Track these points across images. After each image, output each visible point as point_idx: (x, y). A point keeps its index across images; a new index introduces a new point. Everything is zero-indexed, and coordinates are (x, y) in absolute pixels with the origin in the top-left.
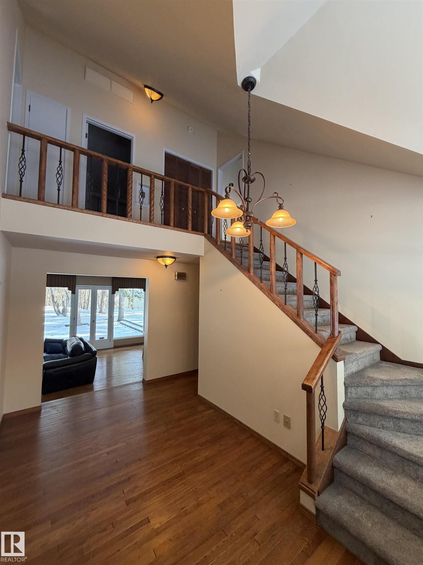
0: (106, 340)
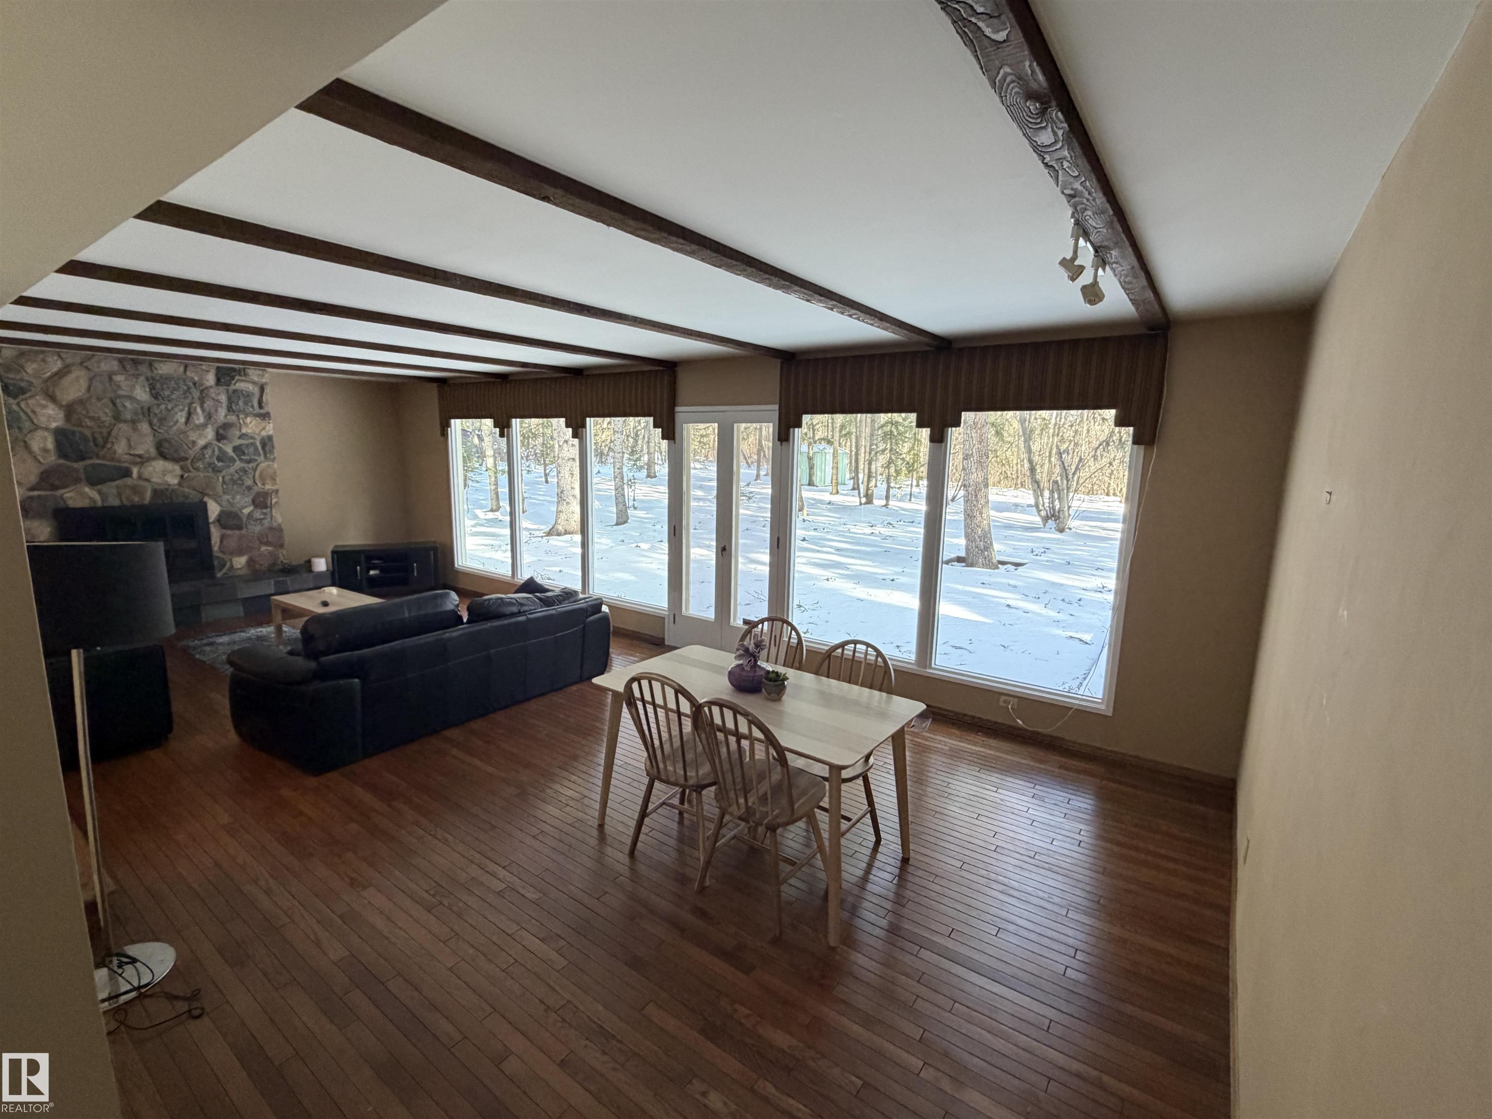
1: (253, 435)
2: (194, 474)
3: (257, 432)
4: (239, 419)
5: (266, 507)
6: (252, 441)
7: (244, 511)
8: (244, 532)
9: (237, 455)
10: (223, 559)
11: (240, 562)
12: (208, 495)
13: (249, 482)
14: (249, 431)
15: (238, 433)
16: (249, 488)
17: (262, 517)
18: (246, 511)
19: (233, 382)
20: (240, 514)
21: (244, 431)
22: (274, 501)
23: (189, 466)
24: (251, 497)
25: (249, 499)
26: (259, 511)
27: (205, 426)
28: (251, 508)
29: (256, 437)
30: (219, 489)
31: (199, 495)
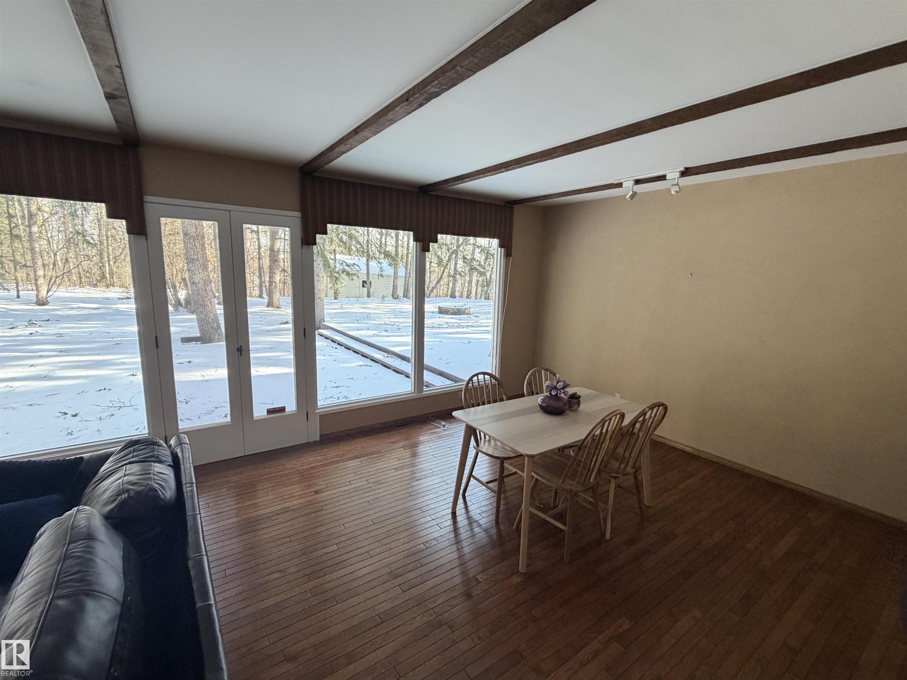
0: (291, 415)
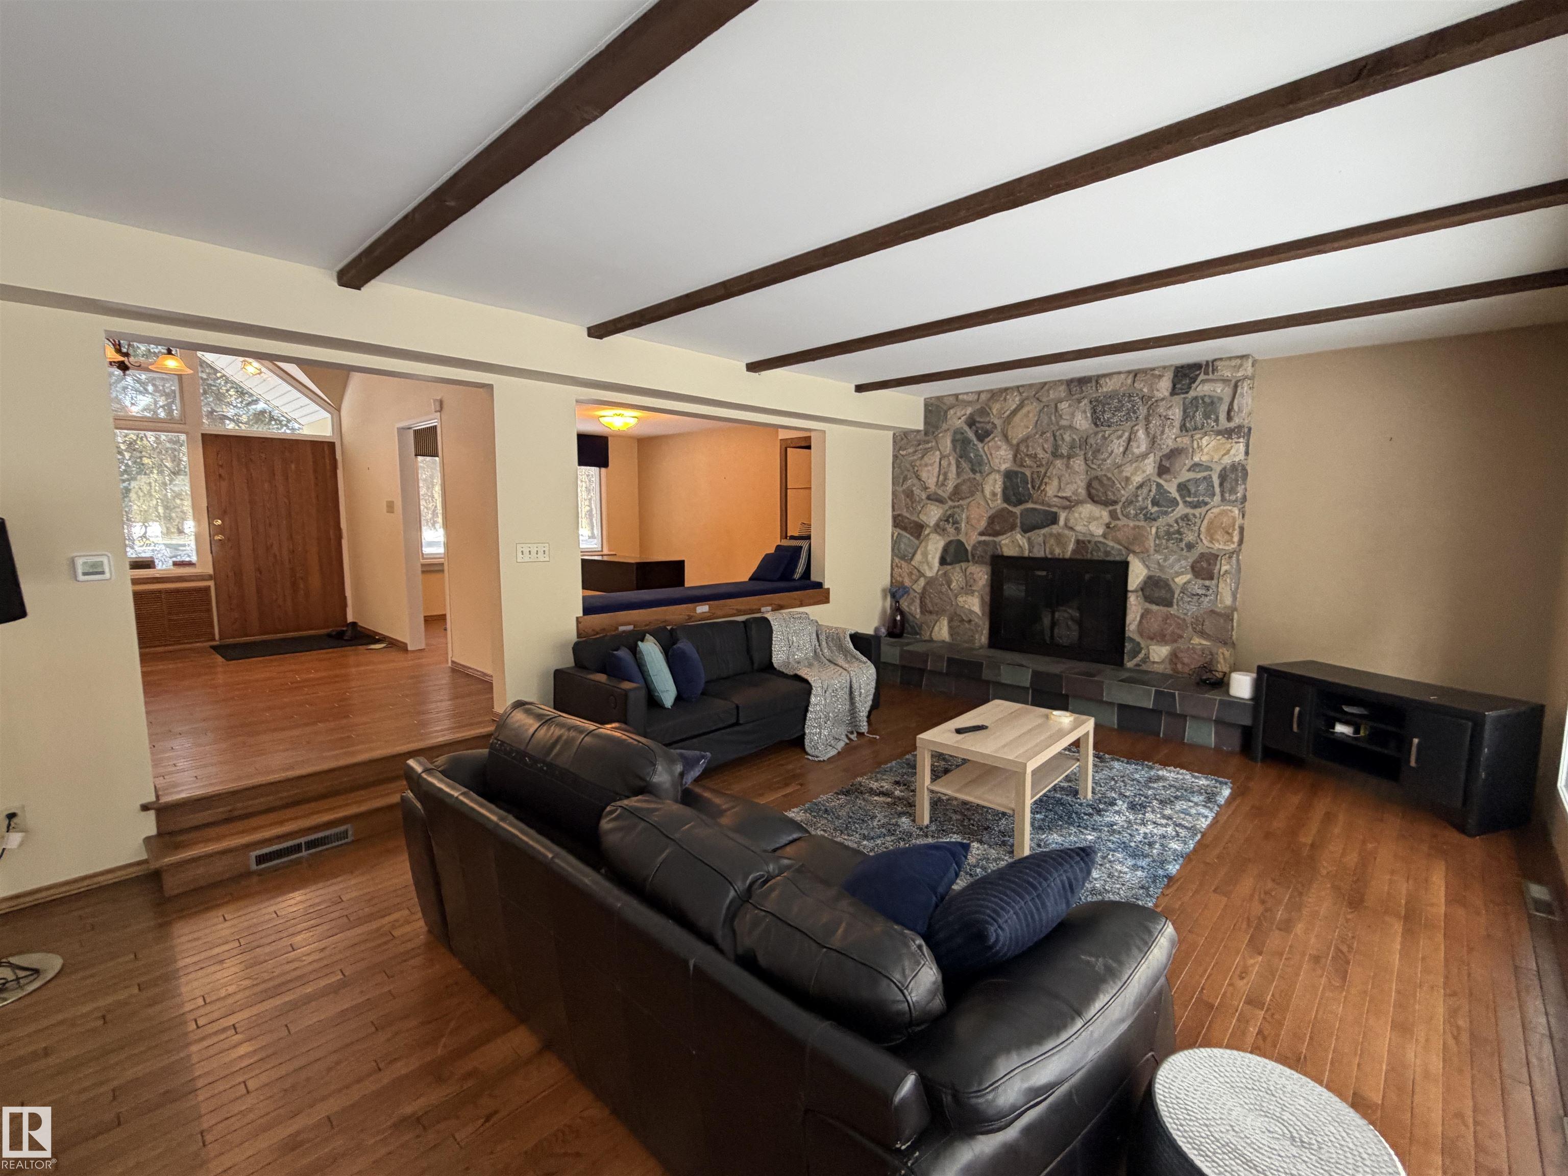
1: (1209, 464)
2: (1123, 521)
3: (1216, 459)
4: (1193, 441)
5: (1211, 578)
6: (1206, 474)
7: (1177, 580)
8: (1173, 610)
9: (1181, 495)
10: (1139, 644)
11: (1159, 653)
12: (1134, 552)
13: (1190, 537)
14: (1204, 458)
15: (1189, 463)
16: (1190, 546)
17: (1200, 592)
18: (1181, 580)
19: (1194, 386)
20: (1171, 583)
21: (1196, 459)
22: (1224, 568)
23: (1119, 511)
24: (1191, 560)
25: (1186, 563)
26: (1200, 582)
27: (1144, 456)
28: (1189, 576)
29: (1213, 466)
30: (1151, 543)
31: (1124, 552)
